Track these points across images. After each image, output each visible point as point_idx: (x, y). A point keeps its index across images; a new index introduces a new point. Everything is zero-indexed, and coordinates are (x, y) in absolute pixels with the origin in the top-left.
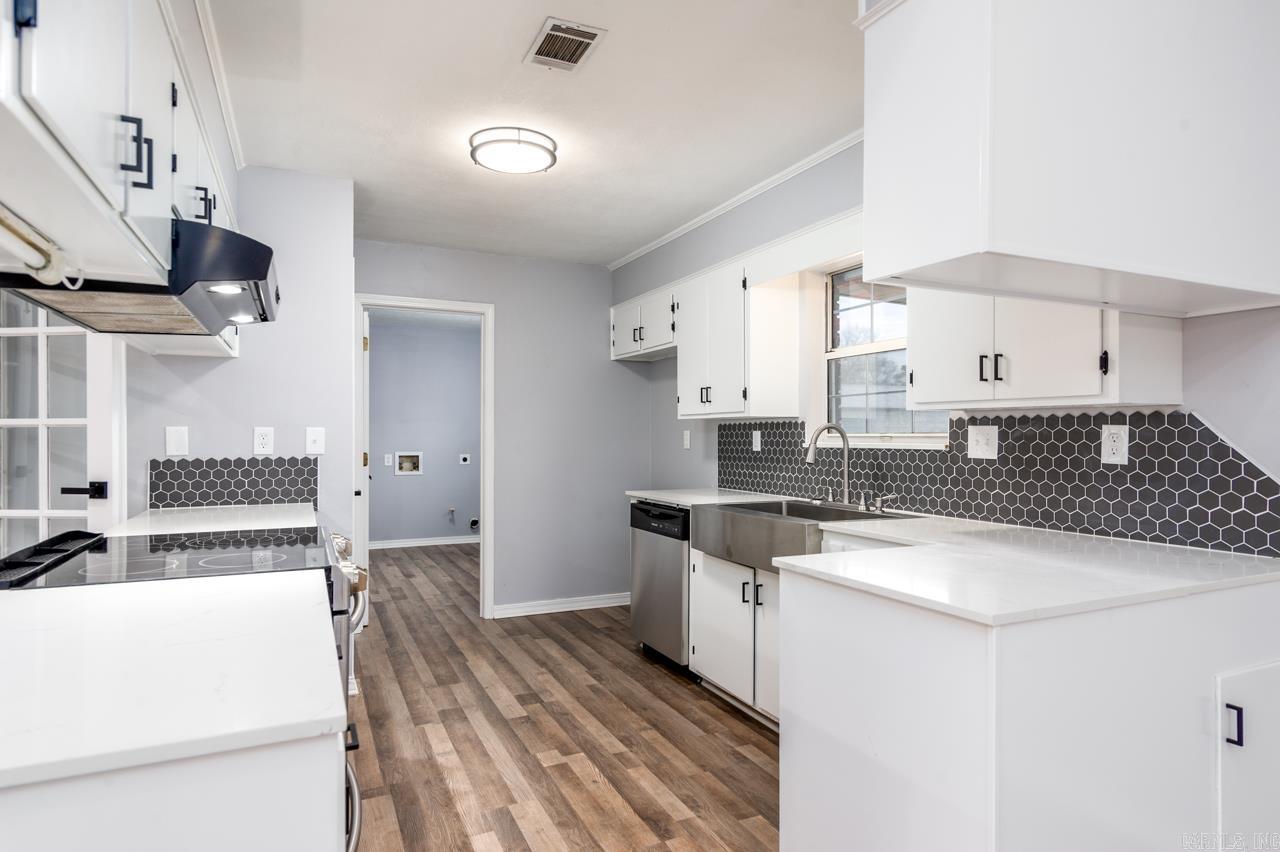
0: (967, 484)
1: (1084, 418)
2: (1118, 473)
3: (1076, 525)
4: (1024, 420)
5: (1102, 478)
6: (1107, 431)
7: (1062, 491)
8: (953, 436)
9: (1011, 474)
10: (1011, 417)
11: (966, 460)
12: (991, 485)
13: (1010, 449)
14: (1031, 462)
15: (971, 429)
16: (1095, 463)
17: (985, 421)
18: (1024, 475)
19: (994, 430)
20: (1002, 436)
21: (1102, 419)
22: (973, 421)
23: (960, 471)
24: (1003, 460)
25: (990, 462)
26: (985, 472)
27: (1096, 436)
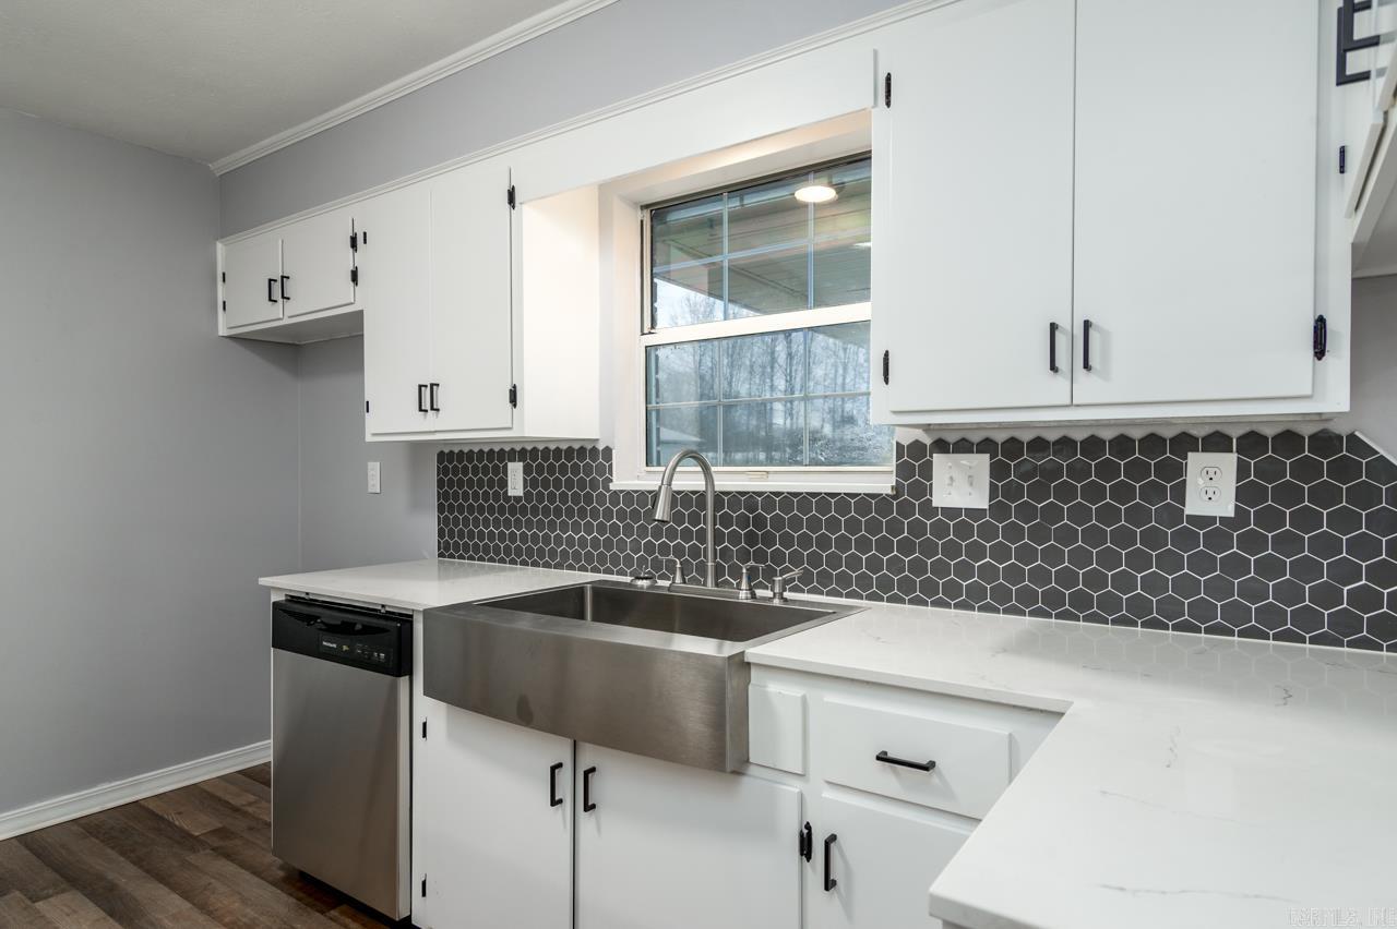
0: (929, 549)
1: (1153, 442)
2: (1217, 531)
3: (1138, 614)
4: (1039, 445)
5: (1186, 539)
6: (1196, 461)
7: (1109, 559)
8: (903, 470)
9: (1013, 533)
10: (1013, 440)
11: (929, 512)
12: (976, 552)
13: (1012, 492)
14: (1053, 513)
15: (938, 459)
16: (1175, 514)
17: (963, 446)
18: (1039, 534)
19: (982, 462)
20: (997, 471)
21: (1185, 442)
22: (941, 446)
23: (917, 529)
24: (998, 510)
25: (974, 513)
26: (963, 530)
27: (1176, 471)
